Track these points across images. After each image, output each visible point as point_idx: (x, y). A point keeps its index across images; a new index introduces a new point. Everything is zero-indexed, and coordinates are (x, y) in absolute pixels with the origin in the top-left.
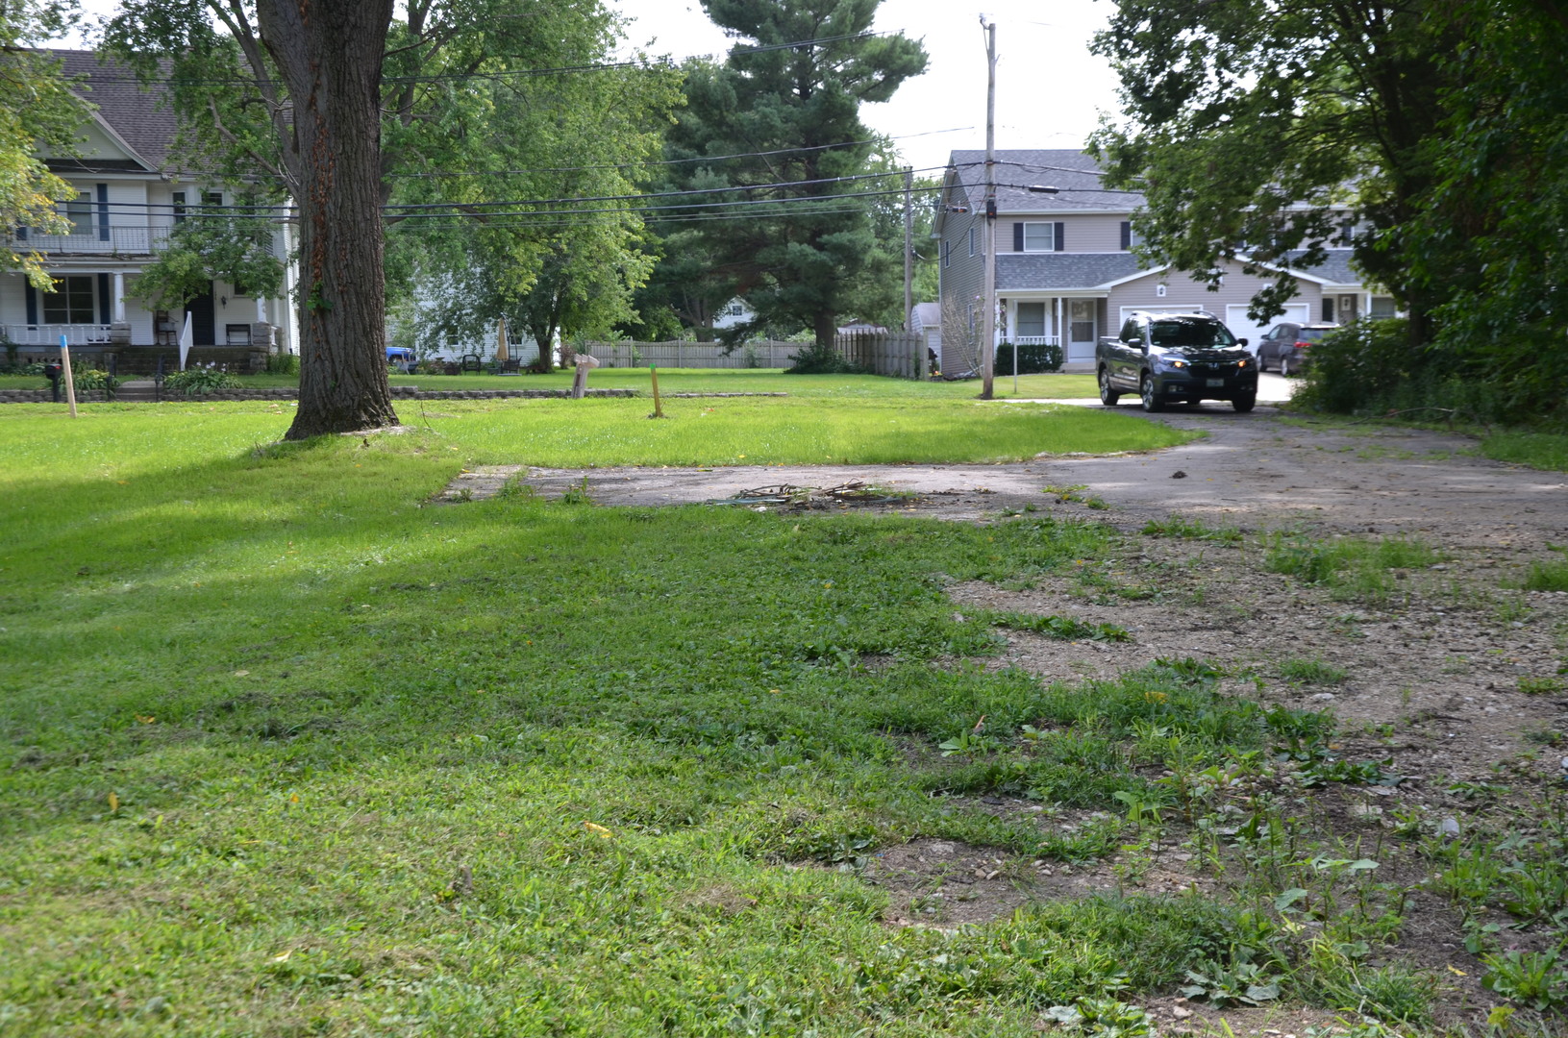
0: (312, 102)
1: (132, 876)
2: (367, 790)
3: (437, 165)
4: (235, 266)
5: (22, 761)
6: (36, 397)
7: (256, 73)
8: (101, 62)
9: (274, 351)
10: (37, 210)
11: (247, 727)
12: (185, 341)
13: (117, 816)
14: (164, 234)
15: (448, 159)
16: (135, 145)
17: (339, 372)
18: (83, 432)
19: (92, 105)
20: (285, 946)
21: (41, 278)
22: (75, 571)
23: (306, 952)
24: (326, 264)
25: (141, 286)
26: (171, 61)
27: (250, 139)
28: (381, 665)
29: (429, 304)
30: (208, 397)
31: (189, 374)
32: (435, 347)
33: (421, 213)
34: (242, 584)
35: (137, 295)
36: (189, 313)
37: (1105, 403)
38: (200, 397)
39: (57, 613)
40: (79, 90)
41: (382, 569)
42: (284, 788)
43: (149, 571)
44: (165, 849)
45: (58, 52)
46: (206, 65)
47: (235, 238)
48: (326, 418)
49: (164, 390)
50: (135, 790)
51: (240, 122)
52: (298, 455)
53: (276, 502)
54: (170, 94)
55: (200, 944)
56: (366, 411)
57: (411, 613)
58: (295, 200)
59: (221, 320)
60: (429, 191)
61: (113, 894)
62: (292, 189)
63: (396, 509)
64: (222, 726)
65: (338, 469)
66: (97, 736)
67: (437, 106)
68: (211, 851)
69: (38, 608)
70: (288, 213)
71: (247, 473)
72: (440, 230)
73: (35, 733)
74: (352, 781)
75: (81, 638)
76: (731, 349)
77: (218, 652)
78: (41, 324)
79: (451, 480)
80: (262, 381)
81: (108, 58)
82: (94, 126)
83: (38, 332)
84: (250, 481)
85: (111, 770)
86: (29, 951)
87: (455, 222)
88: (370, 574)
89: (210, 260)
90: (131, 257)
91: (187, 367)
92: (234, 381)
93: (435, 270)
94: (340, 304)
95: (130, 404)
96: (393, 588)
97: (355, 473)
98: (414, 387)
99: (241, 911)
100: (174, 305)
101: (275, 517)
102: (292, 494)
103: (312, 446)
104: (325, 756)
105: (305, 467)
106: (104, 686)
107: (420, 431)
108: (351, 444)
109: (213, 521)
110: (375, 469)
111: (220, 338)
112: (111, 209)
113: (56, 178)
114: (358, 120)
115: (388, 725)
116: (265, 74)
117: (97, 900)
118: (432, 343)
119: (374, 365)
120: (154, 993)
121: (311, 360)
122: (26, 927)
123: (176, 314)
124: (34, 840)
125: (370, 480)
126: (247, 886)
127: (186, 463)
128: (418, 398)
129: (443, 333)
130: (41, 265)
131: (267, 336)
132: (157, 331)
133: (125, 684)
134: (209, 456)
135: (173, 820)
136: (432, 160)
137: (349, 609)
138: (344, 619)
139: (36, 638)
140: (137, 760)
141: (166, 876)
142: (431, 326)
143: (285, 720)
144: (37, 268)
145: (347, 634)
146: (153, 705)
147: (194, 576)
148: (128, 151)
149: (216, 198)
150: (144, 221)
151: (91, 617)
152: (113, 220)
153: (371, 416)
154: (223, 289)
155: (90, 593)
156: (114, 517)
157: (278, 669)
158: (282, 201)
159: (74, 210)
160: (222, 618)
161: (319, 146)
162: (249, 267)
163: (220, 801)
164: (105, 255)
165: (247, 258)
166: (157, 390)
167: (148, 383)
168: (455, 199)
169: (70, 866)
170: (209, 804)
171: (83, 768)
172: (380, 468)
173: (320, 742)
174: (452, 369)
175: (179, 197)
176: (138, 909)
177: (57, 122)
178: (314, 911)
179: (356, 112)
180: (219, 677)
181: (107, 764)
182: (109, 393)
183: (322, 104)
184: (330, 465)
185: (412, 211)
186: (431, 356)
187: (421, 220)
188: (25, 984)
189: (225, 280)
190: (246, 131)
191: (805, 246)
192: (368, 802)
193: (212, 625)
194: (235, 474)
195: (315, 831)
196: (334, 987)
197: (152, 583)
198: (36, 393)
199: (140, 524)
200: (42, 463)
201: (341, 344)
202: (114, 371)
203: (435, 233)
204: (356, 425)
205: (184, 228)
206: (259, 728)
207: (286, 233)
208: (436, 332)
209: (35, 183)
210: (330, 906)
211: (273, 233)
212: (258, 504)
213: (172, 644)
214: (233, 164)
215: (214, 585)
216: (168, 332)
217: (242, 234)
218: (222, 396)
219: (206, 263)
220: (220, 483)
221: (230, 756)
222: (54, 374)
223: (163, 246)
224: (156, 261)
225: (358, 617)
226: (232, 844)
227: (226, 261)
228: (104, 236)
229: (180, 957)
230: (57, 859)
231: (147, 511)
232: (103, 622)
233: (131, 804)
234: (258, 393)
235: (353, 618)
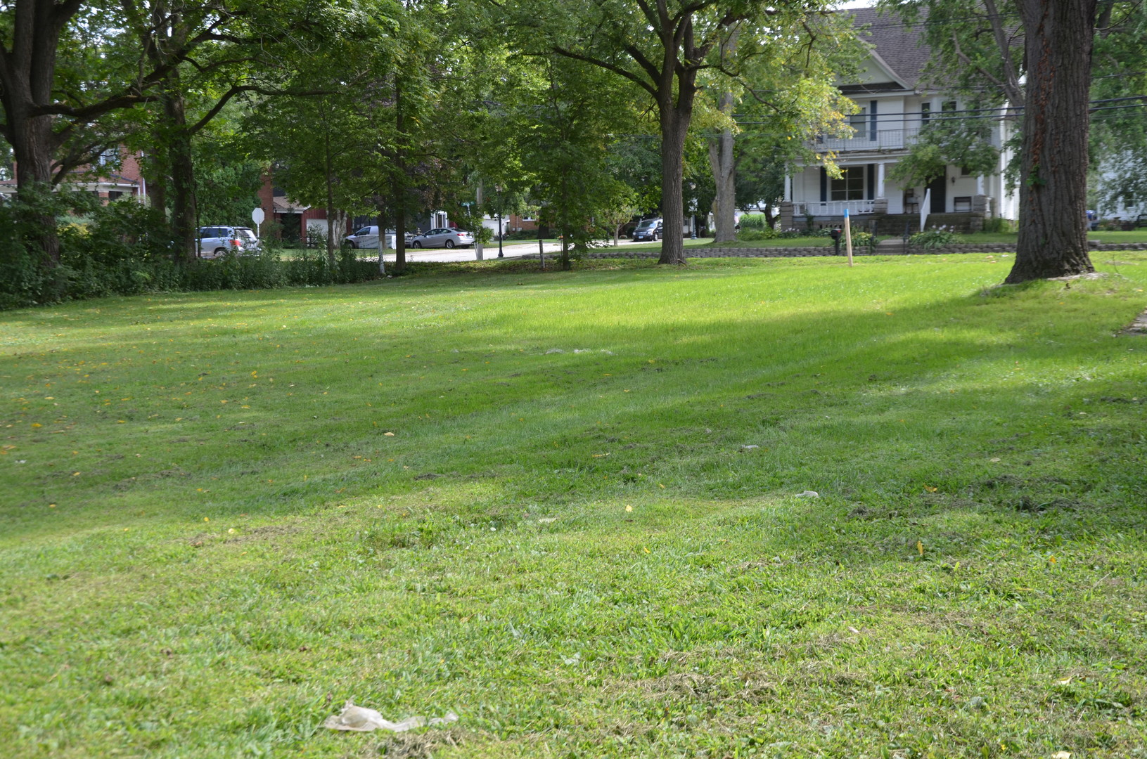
0: (1041, 29)
1: (944, 605)
2: (1110, 559)
3: (1127, 66)
4: (963, 154)
5: (854, 512)
6: (825, 252)
7: (988, 10)
8: (880, 14)
9: (988, 216)
10: (833, 123)
11: (1005, 501)
12: (925, 210)
13: (925, 559)
14: (914, 133)
15: (1136, 61)
16: (897, 71)
17: (1049, 232)
18: (858, 277)
19: (871, 46)
20: (1065, 675)
21: (834, 170)
22: (867, 377)
23: (1083, 680)
24: (1043, 151)
25: (897, 171)
26: (927, 7)
27: (980, 60)
28: (1103, 461)
29: (1110, 175)
30: (939, 251)
31: (928, 234)
32: (1113, 209)
33: (1111, 105)
34: (984, 392)
35: (894, 178)
36: (929, 190)
38: (935, 251)
39: (860, 407)
40: (863, 36)
41: (1090, 385)
42: (1044, 550)
43: (916, 379)
44: (963, 587)
45: (851, 11)
46: (952, 8)
47: (964, 135)
48: (1037, 267)
49: (909, 246)
50: (933, 541)
51: (973, 47)
52: (1015, 295)
53: (1001, 331)
54: (926, 32)
55: (1002, 662)
56: (1068, 262)
57: (1121, 420)
58: (1011, 102)
59: (951, 193)
60: (1119, 88)
61: (933, 616)
62: (1009, 94)
63: (1095, 338)
64: (988, 498)
65: (1046, 306)
66: (900, 498)
67: (1131, 20)
68: (996, 592)
69: (847, 403)
70: (1004, 112)
71: (976, 308)
72: (1125, 118)
73: (858, 492)
74: (1096, 550)
75: (879, 427)
77: (974, 442)
78: (829, 201)
79: (1138, 315)
80: (978, 238)
81: (884, 11)
82: (872, 61)
83: (827, 207)
84: (980, 314)
85: (914, 524)
86: (885, 650)
87: (1139, 111)
88: (1081, 388)
89: (946, 151)
90: (890, 151)
91: (926, 228)
92: (959, 238)
93: (1118, 149)
94: (1052, 181)
95: (888, 257)
96: (1103, 400)
97: (1059, 309)
98: (1097, 241)
99: (1027, 641)
100: (918, 184)
101: (1001, 342)
102: (1013, 324)
103: (1025, 288)
104: (1069, 528)
105: (1019, 304)
106: (899, 462)
107: (1111, 276)
108: (1056, 287)
109: (956, 344)
110: (1075, 306)
111: (950, 207)
112: (879, 118)
113: (846, 99)
114: (1076, 39)
115: (1116, 509)
116: (994, 9)
117: (923, 619)
118: (1111, 205)
119: (1076, 227)
120: (975, 694)
121: (1027, 224)
122: (879, 632)
123: (919, 191)
124: (874, 569)
125: (1072, 314)
126: (1028, 622)
127: (933, 301)
128: (1100, 249)
129: (1121, 199)
130: (835, 160)
131: (983, 205)
132: (906, 204)
133: (912, 462)
134: (949, 295)
135: (966, 566)
136: (1123, 63)
137: (1070, 415)
138: (1066, 422)
139: (849, 425)
140: (932, 519)
141: (967, 609)
142: (1111, 193)
143: (1036, 499)
144: (832, 163)
145: (1071, 434)
146: (934, 479)
147: (949, 385)
148: (893, 76)
149: (953, 105)
150: (900, 125)
151: (883, 411)
152: (880, 126)
153: (1073, 265)
154: (954, 171)
155: (879, 394)
156: (887, 339)
157: (1022, 459)
158: (1001, 104)
159: (854, 121)
160: (973, 417)
161: (1044, 62)
162: (974, 154)
163: (997, 556)
164: (872, 151)
165: (972, 148)
166: (904, 246)
167: (898, 241)
168: (1139, 92)
169: (900, 591)
170: (989, 557)
171: (895, 520)
172: (1079, 305)
173: (1065, 518)
174: (1128, 226)
175: (926, 106)
176: (951, 629)
177: (847, 59)
178: (1083, 649)
179: (1075, 33)
180: (981, 462)
181: (912, 520)
182: (872, 248)
183: (1048, 30)
184: (1040, 303)
185: (1104, 104)
186: (1110, 216)
187: (1110, 111)
188: (887, 672)
189: (956, 164)
190: (978, 54)
192: (1112, 569)
193: (968, 422)
194: (969, 308)
195: (1074, 587)
196: (1110, 711)
197: (920, 388)
198: (824, 249)
199: (904, 344)
200: (834, 299)
201: (1051, 211)
202: (876, 233)
203: (1120, 121)
204: (1060, 272)
205: (928, 128)
206: (1016, 502)
207: (1002, 128)
208: (1115, 198)
209: (834, 104)
210: (1097, 647)
211: (993, 128)
212: (988, 332)
213: (941, 435)
214: (967, 80)
215: (964, 391)
216: (913, 204)
217: (970, 130)
218: (950, 250)
219: (943, 153)
220: (958, 315)
221: (997, 522)
222: (836, 236)
223: (913, 142)
224: (907, 154)
225: (1078, 422)
226: (1011, 589)
227: (957, 151)
228: (873, 137)
229: (988, 670)
230: (891, 585)
231: (910, 335)
232: (891, 415)
233: (932, 551)
234: (976, 247)
235: (1074, 422)
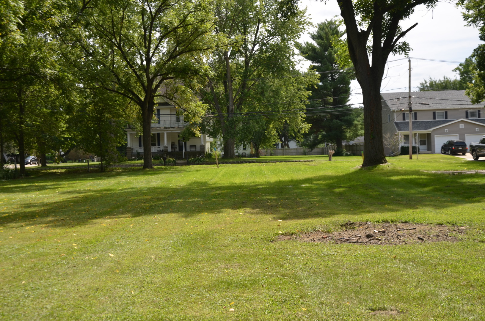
12: (184, 150)
14: (174, 122)
36: (184, 143)
37: (475, 159)
59: (188, 144)
76: (312, 150)
90: (169, 128)
111: (188, 149)
112: (161, 116)
123: (176, 143)
131: (204, 148)
132: (172, 148)
150: (169, 119)
152: (162, 119)
164: (161, 128)
166: (187, 163)
182: (175, 164)
191: (337, 120)
